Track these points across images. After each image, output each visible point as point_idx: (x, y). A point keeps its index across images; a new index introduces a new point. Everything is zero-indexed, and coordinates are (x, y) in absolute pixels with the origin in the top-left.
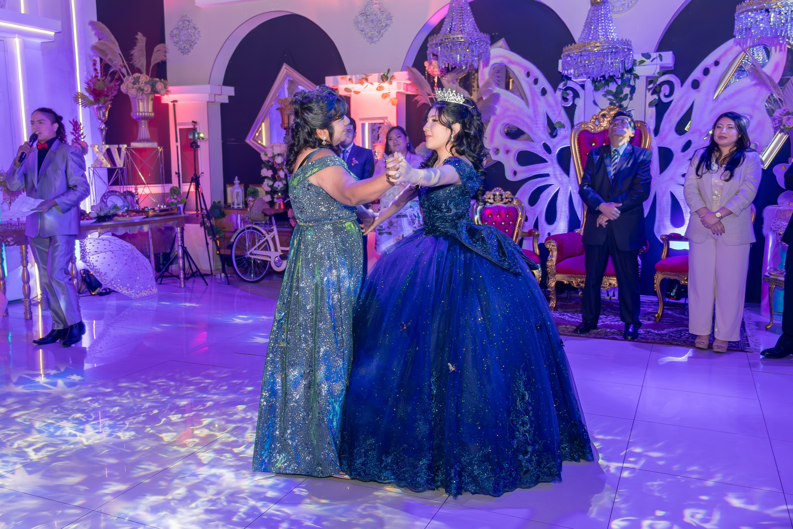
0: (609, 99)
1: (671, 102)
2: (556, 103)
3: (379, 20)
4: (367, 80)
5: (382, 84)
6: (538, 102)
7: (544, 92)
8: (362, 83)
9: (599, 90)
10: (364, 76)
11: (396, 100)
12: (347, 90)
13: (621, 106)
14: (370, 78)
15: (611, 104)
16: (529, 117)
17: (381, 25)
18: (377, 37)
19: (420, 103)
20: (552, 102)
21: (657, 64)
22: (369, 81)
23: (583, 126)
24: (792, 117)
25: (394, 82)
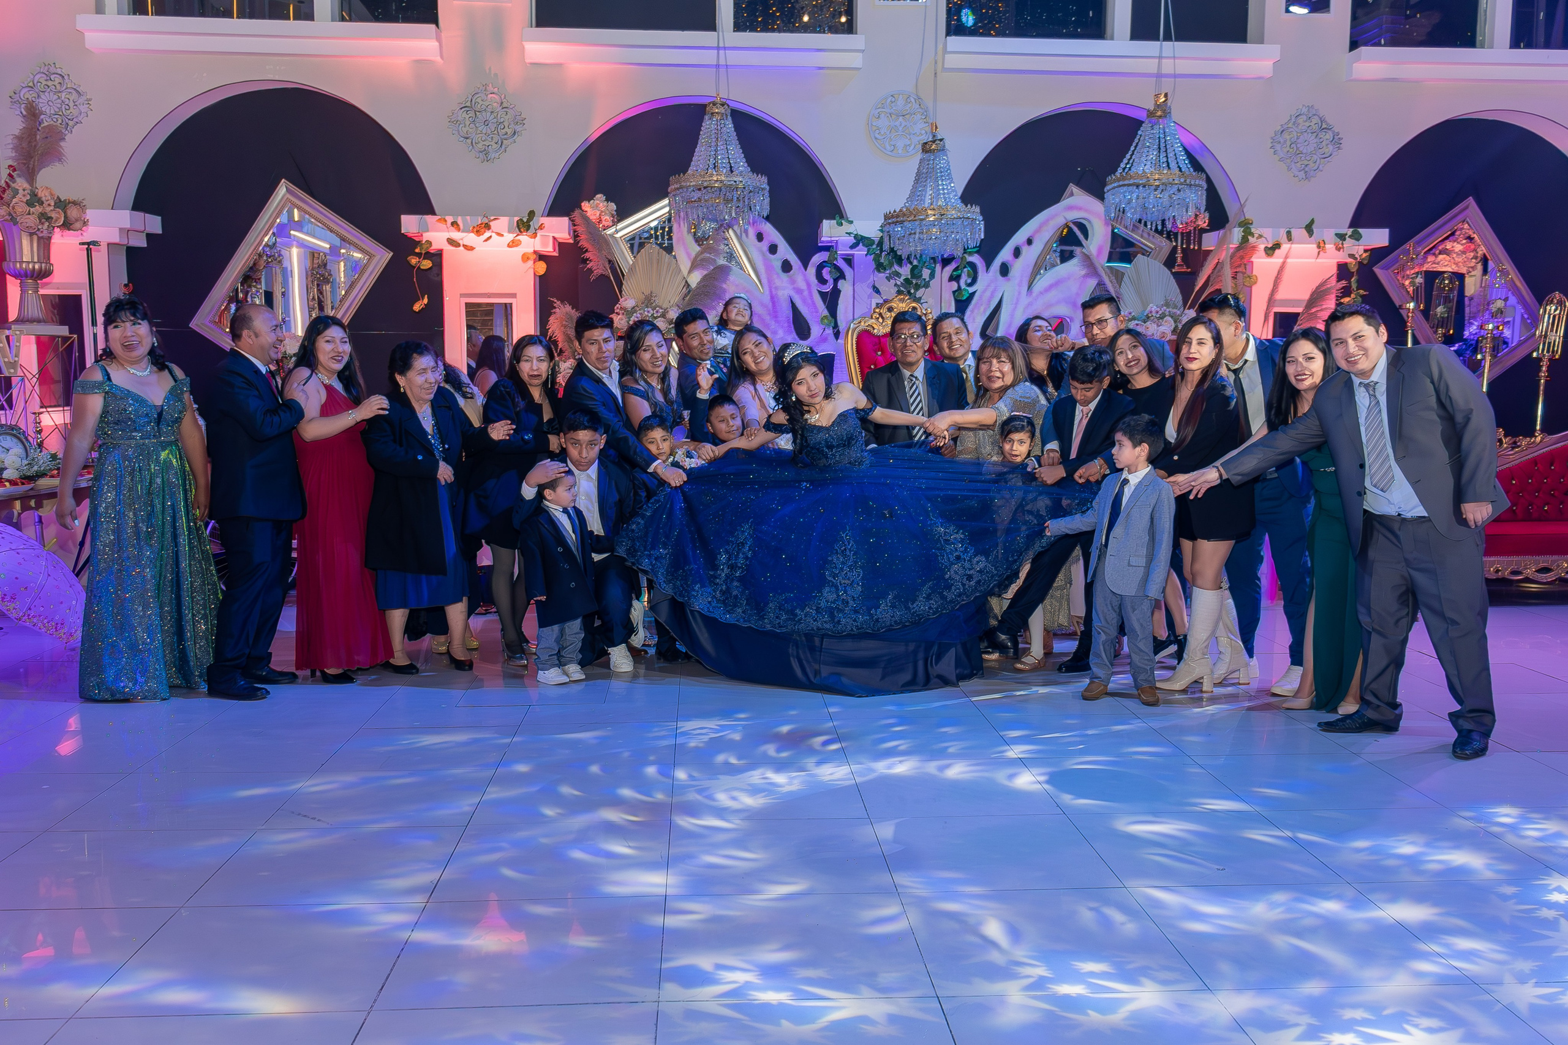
0: (896, 285)
1: (974, 293)
2: (809, 285)
3: (500, 123)
4: (488, 227)
5: (518, 237)
6: (778, 282)
7: (786, 267)
8: (478, 233)
9: (885, 269)
10: (485, 220)
11: (544, 266)
12: (452, 242)
13: (914, 297)
14: (492, 224)
15: (899, 292)
16: (765, 306)
17: (504, 131)
18: (496, 152)
19: (595, 273)
20: (802, 285)
22: (492, 228)
23: (862, 324)
24: (1139, 322)
25: (539, 233)
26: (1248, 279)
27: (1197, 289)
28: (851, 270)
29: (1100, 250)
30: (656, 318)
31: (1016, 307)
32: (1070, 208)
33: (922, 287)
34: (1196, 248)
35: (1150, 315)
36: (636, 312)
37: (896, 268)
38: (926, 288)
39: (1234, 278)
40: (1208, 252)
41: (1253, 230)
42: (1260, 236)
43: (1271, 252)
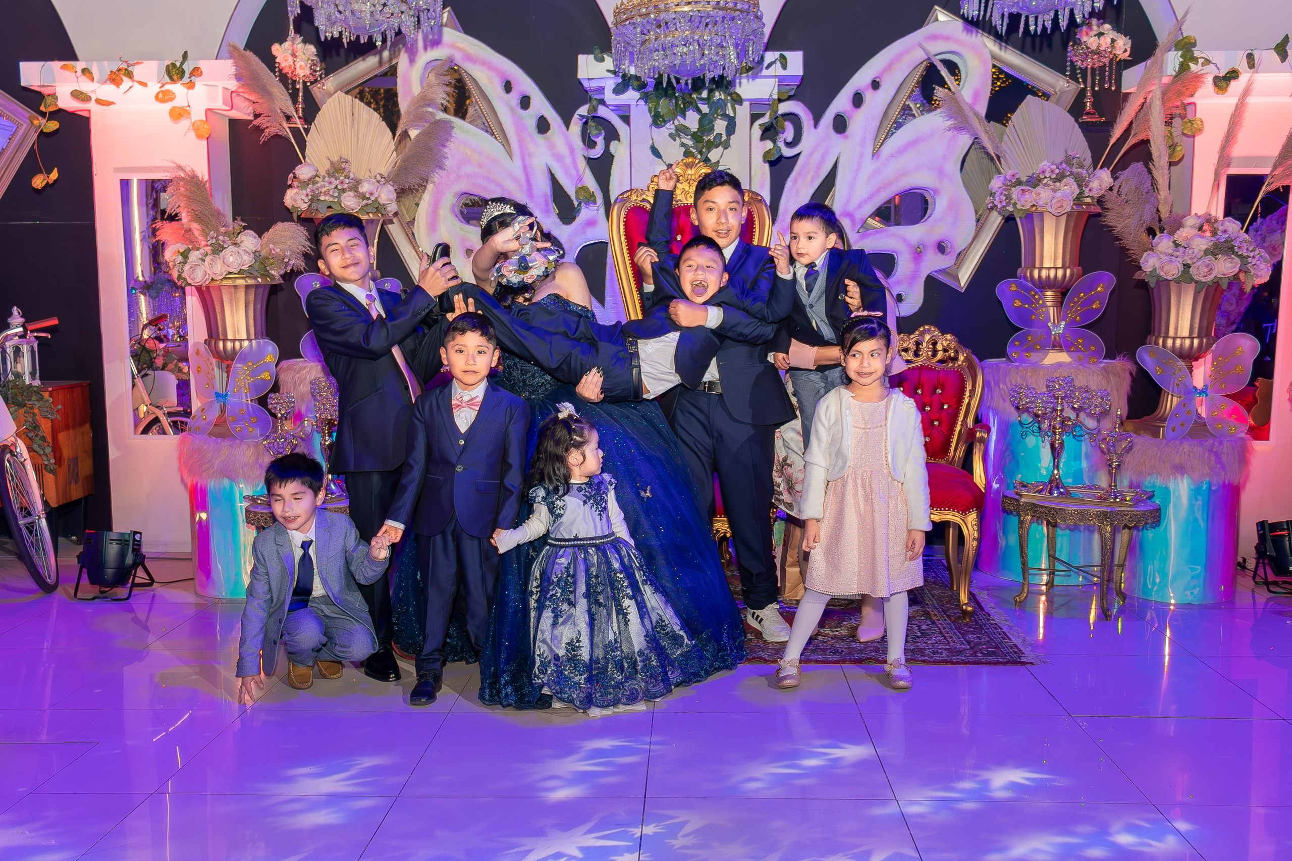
0: (683, 145)
1: (799, 154)
2: (571, 149)
4: (130, 75)
5: (167, 87)
6: (531, 147)
7: (543, 125)
8: (117, 82)
9: (665, 122)
10: (125, 66)
11: (206, 127)
12: (77, 95)
13: (707, 160)
14: (137, 71)
15: (687, 154)
16: (515, 179)
19: (267, 130)
20: (562, 149)
21: (775, 77)
22: (135, 78)
23: (634, 197)
24: (1028, 187)
25: (200, 85)
26: (1190, 124)
27: (1113, 141)
28: (627, 127)
29: (976, 96)
30: (344, 191)
31: (857, 175)
32: (934, 37)
33: (717, 147)
34: (1113, 88)
35: (1042, 177)
36: (314, 183)
37: (680, 120)
38: (726, 148)
39: (1168, 123)
40: (1131, 93)
41: (1196, 54)
42: (1207, 62)
43: (1223, 84)
